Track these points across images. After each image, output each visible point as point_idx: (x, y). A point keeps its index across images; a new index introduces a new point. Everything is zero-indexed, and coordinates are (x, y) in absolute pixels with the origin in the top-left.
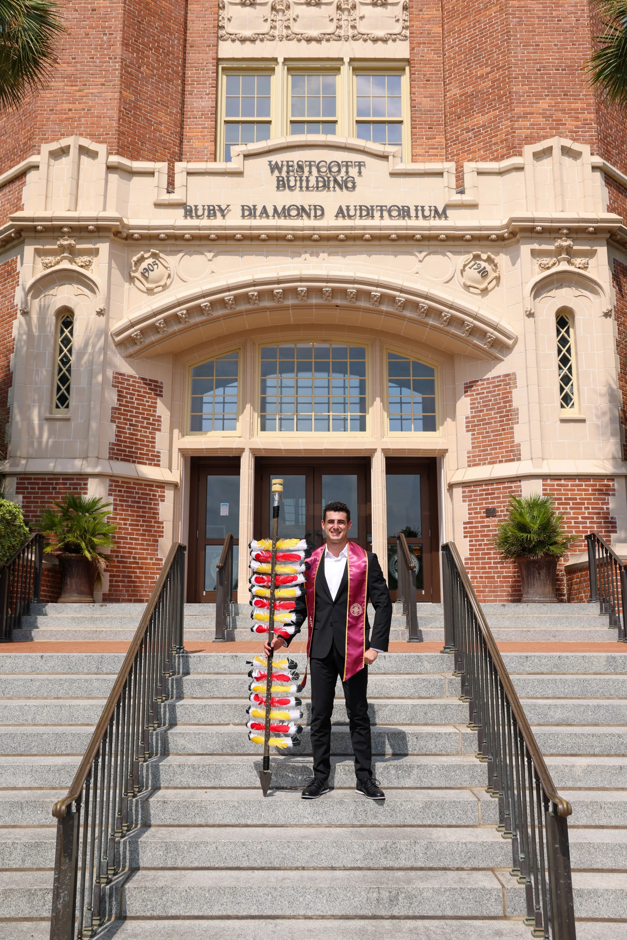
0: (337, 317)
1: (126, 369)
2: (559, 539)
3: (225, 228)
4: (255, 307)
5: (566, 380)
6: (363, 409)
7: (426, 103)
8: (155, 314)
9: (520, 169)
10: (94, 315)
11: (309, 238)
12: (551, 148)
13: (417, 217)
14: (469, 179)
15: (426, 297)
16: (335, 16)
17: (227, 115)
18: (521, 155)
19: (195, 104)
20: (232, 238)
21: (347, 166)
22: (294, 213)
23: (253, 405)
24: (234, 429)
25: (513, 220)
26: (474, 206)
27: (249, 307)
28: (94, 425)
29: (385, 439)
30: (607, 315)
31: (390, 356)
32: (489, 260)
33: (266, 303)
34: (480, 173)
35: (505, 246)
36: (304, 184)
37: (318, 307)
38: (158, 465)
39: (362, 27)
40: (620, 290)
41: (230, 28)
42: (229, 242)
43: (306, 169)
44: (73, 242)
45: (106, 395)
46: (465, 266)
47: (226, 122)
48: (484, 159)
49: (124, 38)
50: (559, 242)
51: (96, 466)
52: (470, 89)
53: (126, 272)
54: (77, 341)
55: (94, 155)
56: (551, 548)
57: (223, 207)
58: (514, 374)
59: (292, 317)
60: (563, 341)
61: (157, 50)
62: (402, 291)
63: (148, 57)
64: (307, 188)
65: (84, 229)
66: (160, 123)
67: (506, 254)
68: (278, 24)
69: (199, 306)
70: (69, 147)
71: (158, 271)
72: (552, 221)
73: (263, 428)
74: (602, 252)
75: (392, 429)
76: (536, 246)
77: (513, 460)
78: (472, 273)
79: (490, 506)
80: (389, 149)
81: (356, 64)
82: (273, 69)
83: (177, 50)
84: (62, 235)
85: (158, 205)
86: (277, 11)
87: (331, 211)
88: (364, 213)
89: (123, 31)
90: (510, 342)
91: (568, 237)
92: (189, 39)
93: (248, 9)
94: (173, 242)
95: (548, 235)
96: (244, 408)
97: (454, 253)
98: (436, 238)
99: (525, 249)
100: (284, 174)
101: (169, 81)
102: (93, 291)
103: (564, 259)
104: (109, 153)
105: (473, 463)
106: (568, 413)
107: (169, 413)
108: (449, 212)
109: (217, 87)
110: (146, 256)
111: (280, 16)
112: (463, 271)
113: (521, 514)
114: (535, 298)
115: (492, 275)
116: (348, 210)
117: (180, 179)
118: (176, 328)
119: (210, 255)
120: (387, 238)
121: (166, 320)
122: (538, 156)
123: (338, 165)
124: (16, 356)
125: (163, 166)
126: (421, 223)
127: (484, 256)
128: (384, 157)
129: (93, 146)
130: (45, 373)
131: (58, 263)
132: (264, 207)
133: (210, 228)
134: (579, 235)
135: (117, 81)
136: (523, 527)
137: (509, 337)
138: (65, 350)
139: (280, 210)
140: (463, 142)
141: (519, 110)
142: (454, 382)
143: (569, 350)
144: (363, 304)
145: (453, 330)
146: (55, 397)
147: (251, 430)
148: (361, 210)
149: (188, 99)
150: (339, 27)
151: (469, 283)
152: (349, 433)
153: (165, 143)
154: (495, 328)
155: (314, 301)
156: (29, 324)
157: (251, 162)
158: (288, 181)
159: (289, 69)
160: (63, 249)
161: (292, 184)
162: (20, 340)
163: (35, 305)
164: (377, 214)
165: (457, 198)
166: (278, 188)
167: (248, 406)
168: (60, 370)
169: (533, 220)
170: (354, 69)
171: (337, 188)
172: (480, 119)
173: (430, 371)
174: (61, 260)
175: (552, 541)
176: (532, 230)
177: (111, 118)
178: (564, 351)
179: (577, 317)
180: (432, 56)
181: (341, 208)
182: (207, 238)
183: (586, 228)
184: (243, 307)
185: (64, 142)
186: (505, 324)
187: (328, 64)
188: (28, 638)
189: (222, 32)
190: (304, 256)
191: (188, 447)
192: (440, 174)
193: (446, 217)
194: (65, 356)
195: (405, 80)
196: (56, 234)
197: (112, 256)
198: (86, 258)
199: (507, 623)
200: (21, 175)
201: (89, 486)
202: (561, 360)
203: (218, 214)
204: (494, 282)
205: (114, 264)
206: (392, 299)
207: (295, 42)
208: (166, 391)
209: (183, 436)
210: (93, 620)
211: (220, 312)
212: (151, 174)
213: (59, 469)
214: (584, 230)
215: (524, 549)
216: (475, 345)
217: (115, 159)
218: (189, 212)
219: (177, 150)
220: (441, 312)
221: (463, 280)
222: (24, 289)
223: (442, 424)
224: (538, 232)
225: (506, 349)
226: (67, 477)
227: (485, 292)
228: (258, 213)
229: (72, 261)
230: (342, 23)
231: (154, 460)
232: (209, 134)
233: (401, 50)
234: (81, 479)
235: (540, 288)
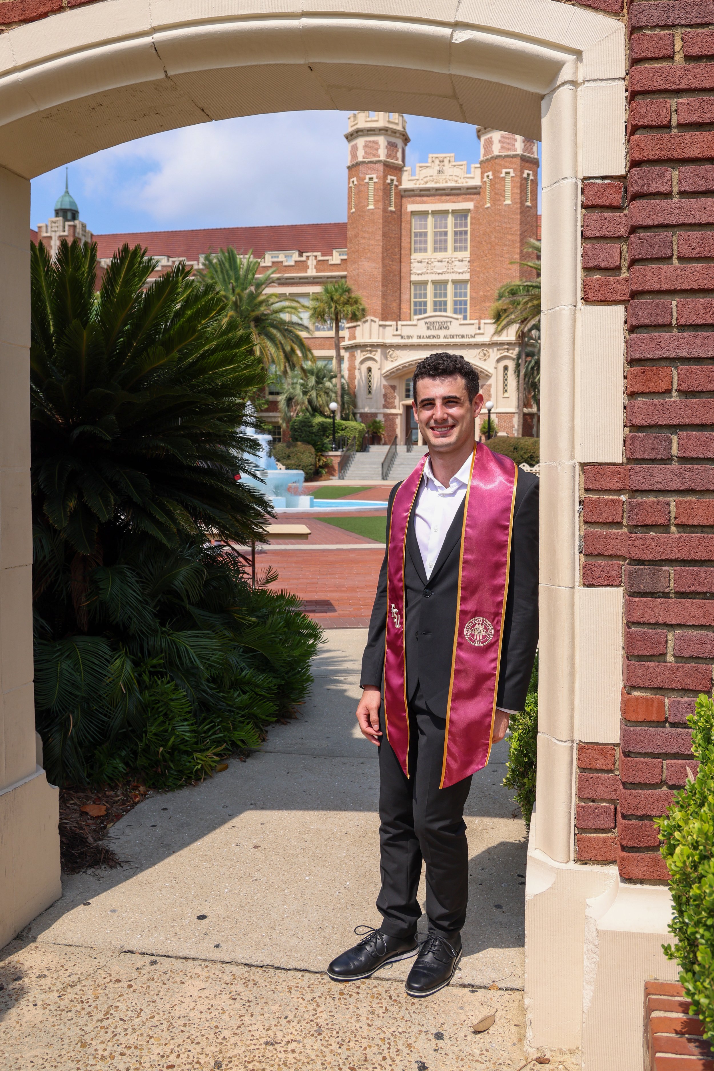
1: (386, 384)
3: (412, 343)
5: (505, 387)
7: (474, 295)
8: (393, 368)
10: (377, 369)
11: (436, 345)
13: (467, 337)
14: (482, 326)
16: (447, 265)
17: (414, 299)
19: (404, 297)
20: (415, 345)
21: (447, 322)
22: (432, 337)
26: (483, 334)
28: (378, 399)
34: (485, 324)
35: (490, 347)
36: (435, 328)
38: (396, 409)
39: (455, 269)
42: (414, 347)
43: (435, 324)
44: (370, 349)
45: (381, 390)
46: (480, 353)
47: (414, 301)
48: (487, 318)
50: (504, 347)
51: (380, 410)
53: (385, 357)
54: (373, 377)
55: (375, 322)
57: (412, 336)
58: (493, 384)
60: (505, 375)
61: (392, 284)
63: (389, 287)
65: (374, 345)
66: (394, 306)
67: (490, 350)
68: (429, 269)
70: (368, 319)
71: (394, 356)
72: (502, 341)
74: (515, 350)
76: (498, 348)
78: (482, 354)
80: (460, 316)
81: (453, 281)
82: (428, 284)
83: (398, 281)
84: (368, 347)
85: (394, 335)
86: (429, 264)
87: (442, 336)
89: (382, 281)
91: (506, 345)
92: (402, 276)
93: (419, 263)
94: (398, 347)
95: (501, 345)
97: (476, 349)
98: (471, 344)
99: (495, 349)
100: (429, 325)
101: (396, 292)
102: (376, 363)
103: (505, 352)
104: (379, 321)
106: (506, 395)
107: (399, 395)
108: (478, 336)
109: (410, 291)
110: (391, 351)
111: (430, 266)
114: (497, 363)
115: (486, 356)
116: (447, 337)
117: (399, 327)
118: (399, 372)
119: (409, 351)
120: (458, 344)
121: (397, 370)
123: (445, 322)
124: (357, 382)
125: (394, 323)
126: (468, 340)
127: (485, 350)
128: (457, 319)
129: (375, 319)
130: (365, 386)
132: (423, 336)
133: (408, 343)
134: (509, 345)
135: (381, 298)
137: (490, 374)
138: (370, 378)
139: (428, 337)
143: (507, 377)
146: (368, 392)
148: (451, 336)
149: (402, 296)
151: (480, 358)
153: (395, 311)
154: (487, 372)
156: (360, 373)
157: (420, 321)
159: (432, 284)
160: (368, 351)
161: (431, 328)
162: (357, 376)
163: (361, 367)
164: (455, 337)
165: (478, 331)
166: (427, 329)
168: (369, 384)
169: (497, 341)
170: (453, 283)
171: (444, 329)
172: (487, 304)
174: (368, 354)
176: (497, 343)
177: (379, 309)
178: (505, 379)
179: (508, 369)
180: (476, 279)
181: (445, 335)
182: (408, 345)
183: (512, 343)
185: (366, 318)
186: (489, 370)
187: (445, 282)
188: (369, 452)
189: (412, 272)
191: (404, 403)
192: (473, 324)
193: (478, 338)
194: (370, 380)
195: (469, 286)
196: (366, 347)
197: (381, 352)
198: (374, 353)
200: (355, 327)
201: (378, 416)
202: (504, 381)
203: (410, 338)
204: (487, 358)
205: (382, 354)
207: (434, 274)
208: (398, 388)
209: (402, 401)
210: (380, 449)
212: (391, 326)
213: (370, 412)
217: (381, 323)
218: (402, 338)
222: (358, 361)
224: (499, 344)
225: (490, 377)
226: (372, 414)
227: (485, 360)
228: (421, 338)
229: (371, 354)
230: (449, 268)
231: (394, 407)
232: (408, 307)
233: (467, 276)
234: (375, 415)
235: (499, 361)
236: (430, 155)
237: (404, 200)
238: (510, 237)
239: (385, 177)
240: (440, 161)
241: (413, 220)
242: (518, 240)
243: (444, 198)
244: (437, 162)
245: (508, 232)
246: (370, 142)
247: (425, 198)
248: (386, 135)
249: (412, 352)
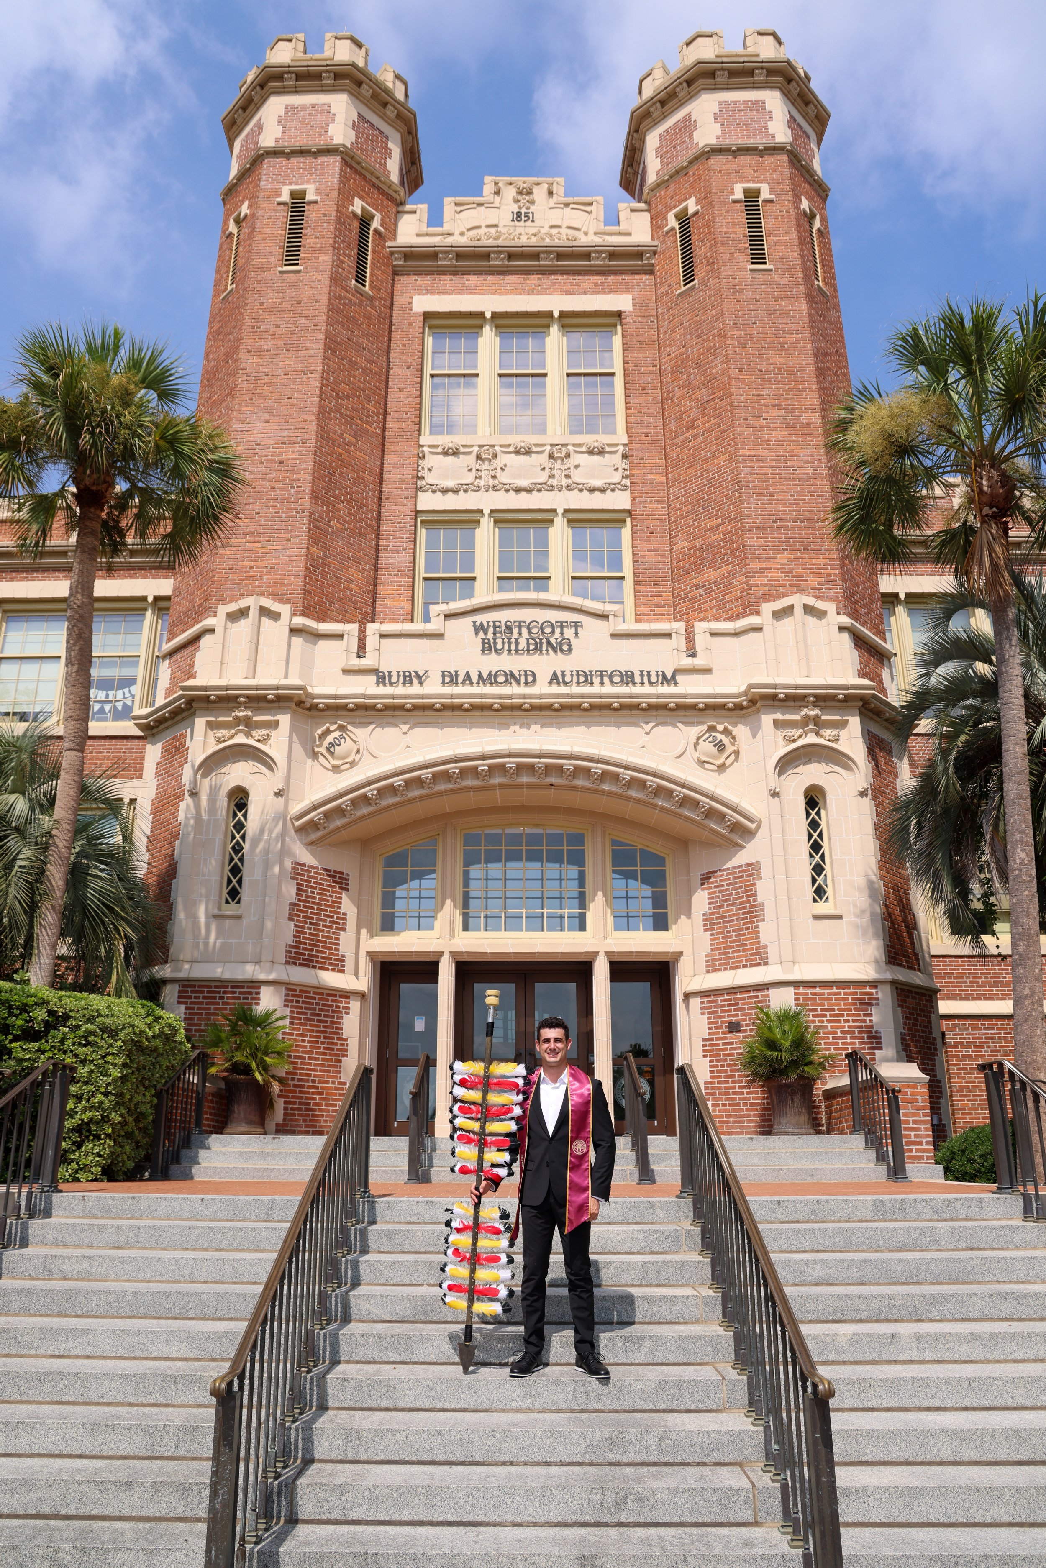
0: (551, 797)
1: (307, 858)
2: (815, 1058)
3: (422, 697)
4: (456, 786)
5: (818, 869)
6: (583, 905)
7: (650, 557)
8: (341, 795)
9: (758, 629)
10: (271, 797)
11: (519, 707)
12: (791, 607)
13: (642, 683)
14: (701, 640)
15: (655, 775)
16: (547, 464)
17: (426, 572)
18: (758, 614)
19: (390, 560)
20: (431, 707)
21: (562, 627)
22: (501, 679)
23: (454, 901)
24: (431, 928)
25: (751, 686)
26: (707, 671)
27: (450, 786)
28: (269, 924)
29: (609, 941)
30: (863, 794)
31: (614, 843)
32: (726, 732)
33: (470, 782)
34: (712, 634)
35: (744, 716)
36: (513, 647)
37: (529, 786)
38: (342, 971)
39: (577, 477)
40: (877, 766)
41: (430, 478)
42: (427, 713)
43: (516, 631)
44: (249, 713)
45: (284, 889)
46: (698, 739)
47: (425, 579)
48: (717, 619)
49: (313, 491)
50: (805, 712)
51: (271, 971)
52: (699, 542)
53: (309, 747)
54: (252, 825)
55: (276, 616)
56: (806, 1068)
57: (421, 674)
58: (758, 863)
59: (499, 798)
60: (814, 825)
61: (349, 503)
62: (626, 767)
63: (339, 510)
64: (517, 651)
65: (264, 698)
66: (351, 581)
67: (745, 725)
68: (483, 474)
69: (391, 786)
70: (249, 608)
71: (346, 745)
72: (796, 687)
73: (466, 928)
74: (855, 722)
75: (617, 928)
76: (779, 716)
77: (759, 964)
78: (707, 747)
79: (734, 1019)
80: (609, 608)
81: (572, 516)
82: (478, 522)
83: (372, 503)
84: (238, 706)
85: (346, 671)
86: (483, 460)
87: (544, 677)
88: (582, 679)
89: (313, 484)
90: (753, 826)
91: (815, 705)
92: (385, 491)
93: (450, 458)
94: (363, 712)
95: (792, 704)
96: (443, 904)
97: (684, 723)
98: (665, 707)
99: (767, 719)
100: (490, 636)
101: (362, 535)
102: (271, 769)
103: (812, 731)
104: (293, 615)
105: (712, 968)
106: (822, 908)
107: (355, 910)
108: (679, 678)
109: (415, 541)
110: (332, 728)
111: (486, 465)
112: (696, 744)
113: (770, 1029)
114: (780, 775)
115: (730, 749)
116: (563, 675)
117: (371, 642)
118: (365, 811)
119: (405, 727)
120: (609, 707)
121: (354, 802)
122: (777, 615)
123: (552, 625)
124: (181, 843)
125: (353, 628)
126: (647, 689)
127: (720, 728)
128: (605, 617)
129: (275, 607)
130: (213, 862)
131: (232, 737)
132: (467, 673)
133: (406, 697)
134: (828, 704)
135: (304, 536)
136: (772, 1045)
137: (751, 821)
138: (238, 837)
139: (485, 676)
140: (693, 600)
141: (754, 565)
142: (688, 872)
143: (820, 835)
144: (581, 782)
145: (686, 812)
146: (225, 891)
147: (452, 930)
148: (578, 675)
149: (383, 554)
150: (552, 476)
151: (703, 758)
152: (566, 934)
153: (356, 602)
154: (735, 810)
155: (525, 779)
156: (197, 806)
157: (453, 623)
158: (495, 643)
159: (496, 522)
160: (238, 721)
161: (499, 646)
162: (186, 825)
163: (205, 785)
164: (597, 680)
165: (687, 662)
166: (483, 651)
167: (448, 902)
168: (232, 859)
169: (775, 687)
170: (569, 521)
171: (551, 651)
172: (711, 575)
173: (661, 861)
174: (236, 734)
175: (807, 1060)
176: (774, 697)
177: (296, 576)
178: (815, 835)
179: (829, 797)
180: (656, 506)
181: (555, 673)
182: (402, 707)
183: (836, 695)
184: (442, 787)
185: (243, 603)
186: (746, 805)
187: (539, 516)
188: (187, 1176)
189: (421, 483)
190: (512, 728)
191: (378, 949)
192: (668, 635)
193: (676, 684)
194: (238, 843)
195: (626, 532)
196: (231, 705)
197: (293, 728)
198: (264, 732)
199: (755, 1160)
200: (195, 639)
201: (261, 996)
202: (812, 847)
203: (415, 681)
204: (733, 757)
205: (295, 738)
206: (616, 777)
207: (502, 492)
208: (353, 884)
209: (372, 937)
210: (264, 1155)
211: (416, 793)
212: (340, 636)
213: (227, 975)
214: (833, 698)
215: (774, 1071)
216: (713, 831)
217: (299, 621)
218: (382, 679)
219: (369, 610)
220: (671, 791)
221: (696, 755)
222: (193, 766)
223: (676, 922)
224: (781, 700)
225: (749, 834)
226: (235, 985)
227: (722, 768)
228: (460, 679)
229: (248, 735)
230: (555, 472)
231: (338, 965)
232: (405, 592)
233: (621, 500)
234: (253, 987)
235: (786, 764)
236: (488, 179)
237: (404, 281)
238: (779, 360)
239: (345, 197)
240: (520, 193)
241: (429, 341)
242: (811, 368)
243: (533, 280)
244: (510, 193)
245: (771, 346)
246: (303, 107)
247: (473, 280)
248: (356, 96)
249: (422, 734)
